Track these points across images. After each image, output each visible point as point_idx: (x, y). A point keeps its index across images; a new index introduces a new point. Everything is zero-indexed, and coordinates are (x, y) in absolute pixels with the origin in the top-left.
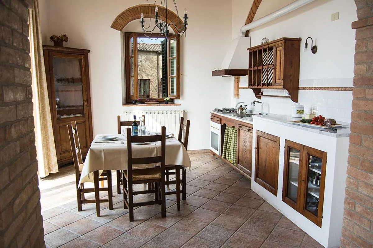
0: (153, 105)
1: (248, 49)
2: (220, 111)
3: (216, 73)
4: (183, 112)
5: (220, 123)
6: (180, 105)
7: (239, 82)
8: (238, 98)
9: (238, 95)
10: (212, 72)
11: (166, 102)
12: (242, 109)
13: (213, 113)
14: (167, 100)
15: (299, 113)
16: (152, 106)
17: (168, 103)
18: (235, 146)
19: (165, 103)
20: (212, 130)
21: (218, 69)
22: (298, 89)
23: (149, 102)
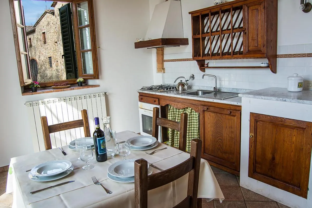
0: (65, 89)
1: (190, 13)
2: (151, 89)
3: (139, 45)
4: (104, 95)
5: (159, 105)
6: (99, 85)
7: (164, 54)
8: (164, 72)
9: (163, 69)
10: (135, 43)
11: (79, 84)
12: (183, 84)
13: (141, 93)
14: (81, 81)
15: (300, 86)
16: (64, 91)
17: (81, 86)
18: (190, 131)
19: (79, 86)
20: (142, 112)
21: (143, 39)
22: (276, 57)
23: (57, 86)
